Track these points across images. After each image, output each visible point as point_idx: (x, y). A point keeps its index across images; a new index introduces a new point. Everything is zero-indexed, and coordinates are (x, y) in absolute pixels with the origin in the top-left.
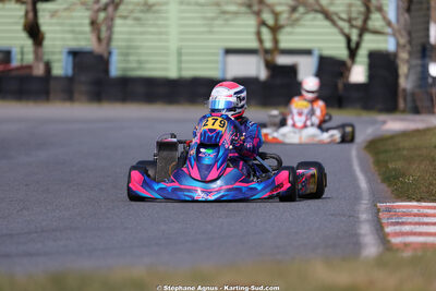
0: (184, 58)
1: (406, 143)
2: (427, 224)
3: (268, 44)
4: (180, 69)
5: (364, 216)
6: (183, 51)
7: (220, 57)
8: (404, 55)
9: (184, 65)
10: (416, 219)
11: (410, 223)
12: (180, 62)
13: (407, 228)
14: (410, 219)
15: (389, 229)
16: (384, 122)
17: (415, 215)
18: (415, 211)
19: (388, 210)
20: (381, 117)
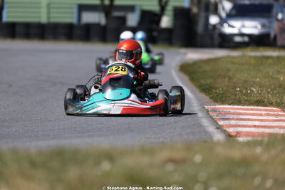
0: (52, 10)
1: (208, 68)
2: (244, 120)
3: (107, 2)
4: (49, 18)
5: (200, 115)
6: (51, 6)
7: (75, 10)
8: (195, 10)
9: (52, 15)
10: (235, 117)
11: (232, 119)
12: (49, 13)
13: (233, 122)
14: (231, 117)
15: (221, 123)
16: (185, 54)
17: (233, 114)
18: (232, 111)
19: (214, 110)
20: (183, 50)
